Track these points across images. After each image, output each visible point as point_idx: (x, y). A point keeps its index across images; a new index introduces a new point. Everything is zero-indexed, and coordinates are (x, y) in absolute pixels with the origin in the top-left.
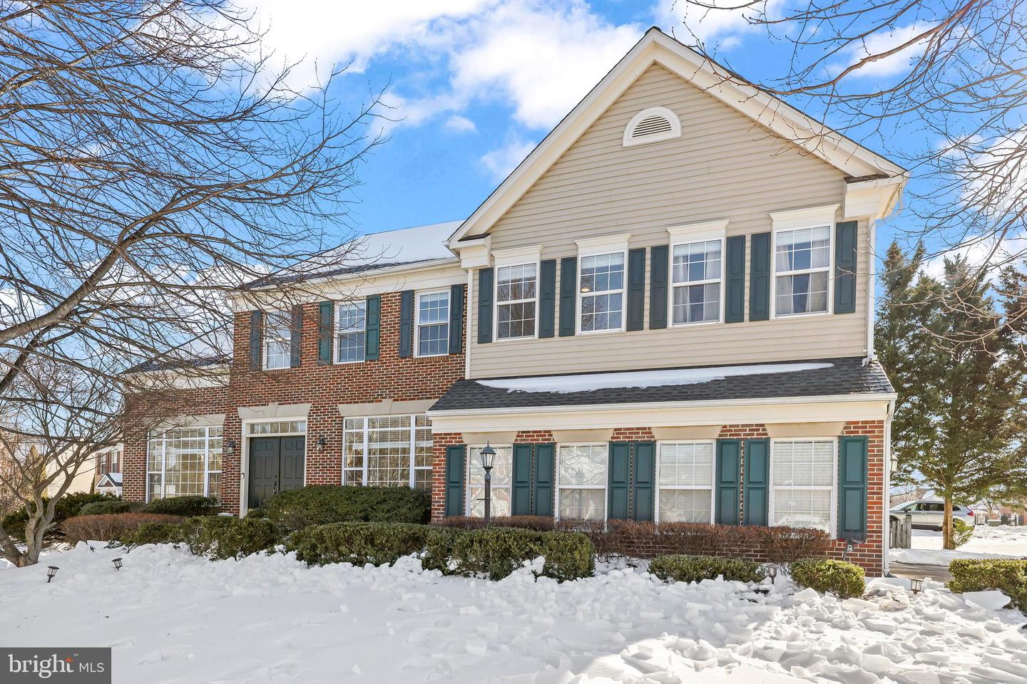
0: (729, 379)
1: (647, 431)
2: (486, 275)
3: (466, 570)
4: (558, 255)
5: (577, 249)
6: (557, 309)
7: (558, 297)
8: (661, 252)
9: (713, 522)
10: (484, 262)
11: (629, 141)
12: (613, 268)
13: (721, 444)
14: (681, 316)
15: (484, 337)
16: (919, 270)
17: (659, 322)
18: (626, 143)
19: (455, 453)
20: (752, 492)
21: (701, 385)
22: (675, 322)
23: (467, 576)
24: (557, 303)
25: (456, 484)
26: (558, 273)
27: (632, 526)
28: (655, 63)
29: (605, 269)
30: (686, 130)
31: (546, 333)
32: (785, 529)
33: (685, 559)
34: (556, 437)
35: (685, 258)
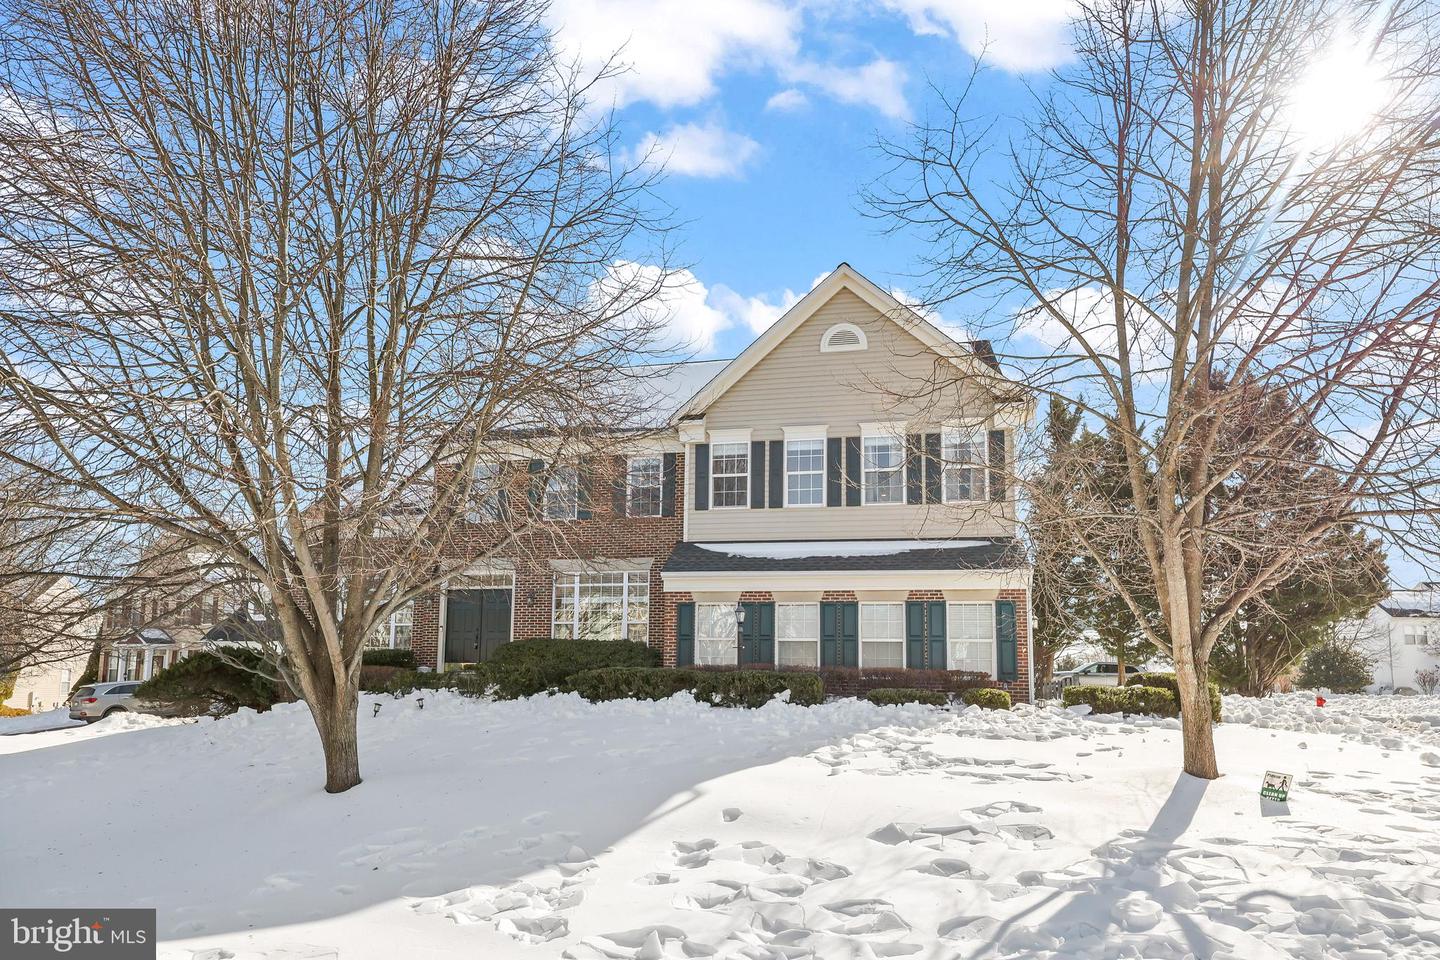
0: (913, 552)
1: (851, 593)
2: (702, 450)
3: (727, 703)
4: (767, 437)
5: (783, 434)
6: (767, 484)
7: (767, 474)
8: (854, 443)
9: (905, 667)
10: (701, 440)
11: (825, 348)
12: (815, 452)
13: (910, 605)
14: (872, 496)
15: (701, 504)
16: (1082, 422)
17: (854, 500)
18: (823, 350)
19: (686, 609)
20: (934, 644)
21: (891, 556)
22: (867, 500)
23: (729, 707)
24: (767, 479)
25: (686, 637)
26: (767, 453)
27: (845, 671)
28: (845, 288)
29: (808, 452)
30: (871, 345)
31: (758, 504)
32: (959, 673)
33: (891, 691)
34: (775, 597)
35: (874, 448)
